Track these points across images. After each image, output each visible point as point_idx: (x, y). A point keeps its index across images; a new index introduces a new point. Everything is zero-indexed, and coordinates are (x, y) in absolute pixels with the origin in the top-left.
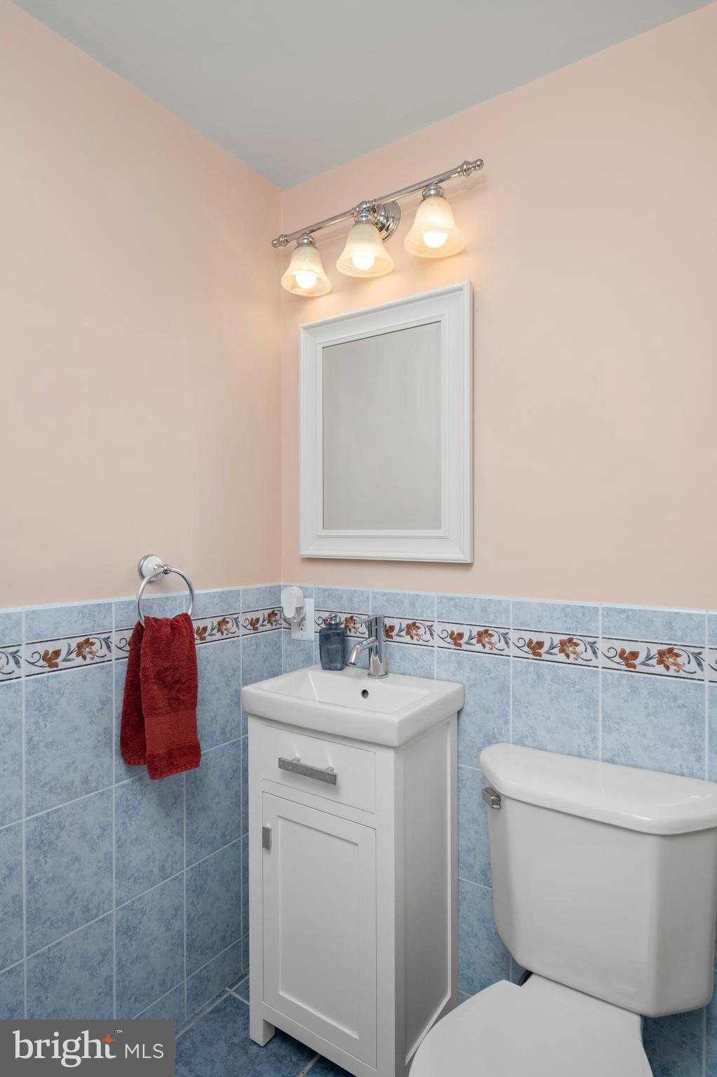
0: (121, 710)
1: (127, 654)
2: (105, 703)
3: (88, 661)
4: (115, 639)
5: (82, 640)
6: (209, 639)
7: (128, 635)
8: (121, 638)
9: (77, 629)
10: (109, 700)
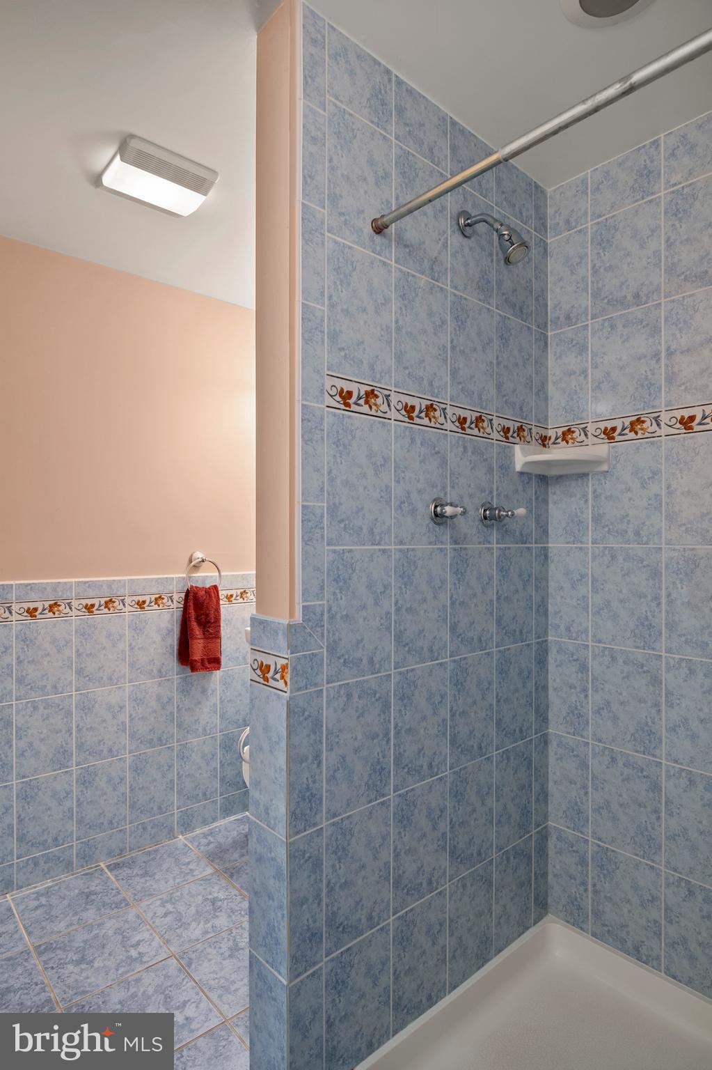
0: (179, 636)
1: (182, 606)
2: (170, 631)
3: (161, 607)
4: (176, 597)
5: (157, 596)
6: (234, 602)
7: (183, 595)
8: (179, 597)
9: (155, 590)
10: (173, 630)
